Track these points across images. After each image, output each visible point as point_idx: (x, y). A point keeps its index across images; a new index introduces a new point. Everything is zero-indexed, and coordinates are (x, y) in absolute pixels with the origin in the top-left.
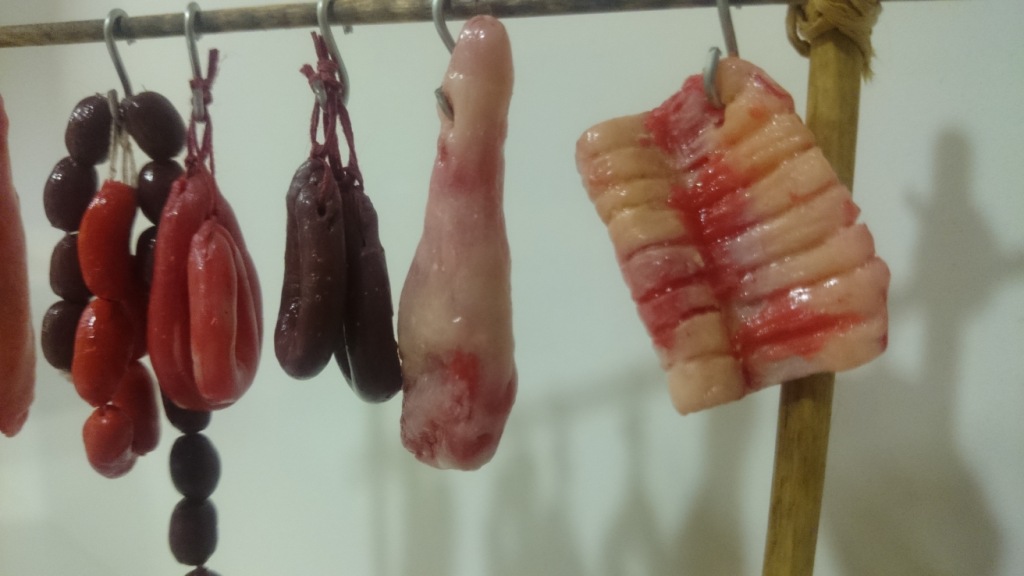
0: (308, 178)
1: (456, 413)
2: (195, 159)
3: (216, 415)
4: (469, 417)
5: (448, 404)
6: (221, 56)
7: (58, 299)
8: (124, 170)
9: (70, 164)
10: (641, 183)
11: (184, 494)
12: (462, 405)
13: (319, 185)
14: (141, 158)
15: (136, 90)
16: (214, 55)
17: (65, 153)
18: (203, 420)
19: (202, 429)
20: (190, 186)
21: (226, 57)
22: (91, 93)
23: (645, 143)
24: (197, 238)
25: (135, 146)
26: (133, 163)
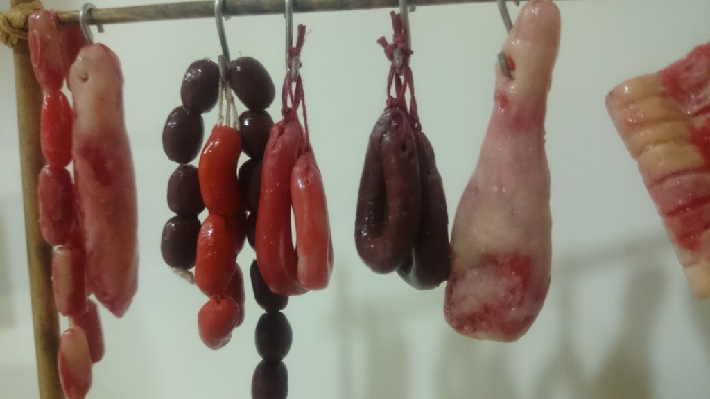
0: (390, 123)
1: (509, 301)
2: (290, 110)
3: (293, 300)
4: (520, 304)
5: (502, 294)
6: (307, 30)
7: (174, 215)
8: (228, 117)
9: (184, 112)
10: (668, 125)
11: (263, 357)
12: (514, 294)
13: (400, 129)
14: (241, 108)
15: (234, 57)
16: (302, 29)
17: (180, 103)
18: (283, 302)
19: (282, 309)
20: (287, 130)
21: (311, 31)
22: (200, 57)
23: (664, 95)
24: (297, 170)
25: (236, 99)
26: (235, 111)
